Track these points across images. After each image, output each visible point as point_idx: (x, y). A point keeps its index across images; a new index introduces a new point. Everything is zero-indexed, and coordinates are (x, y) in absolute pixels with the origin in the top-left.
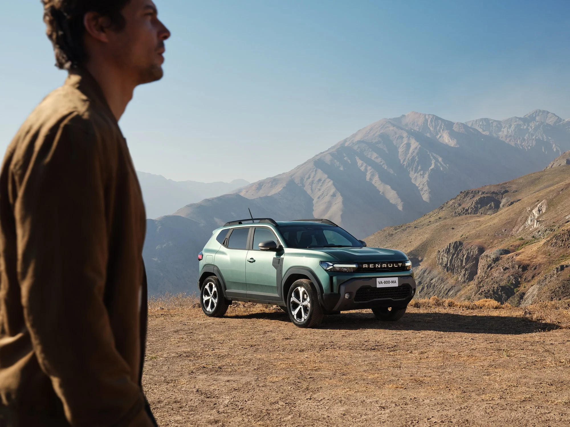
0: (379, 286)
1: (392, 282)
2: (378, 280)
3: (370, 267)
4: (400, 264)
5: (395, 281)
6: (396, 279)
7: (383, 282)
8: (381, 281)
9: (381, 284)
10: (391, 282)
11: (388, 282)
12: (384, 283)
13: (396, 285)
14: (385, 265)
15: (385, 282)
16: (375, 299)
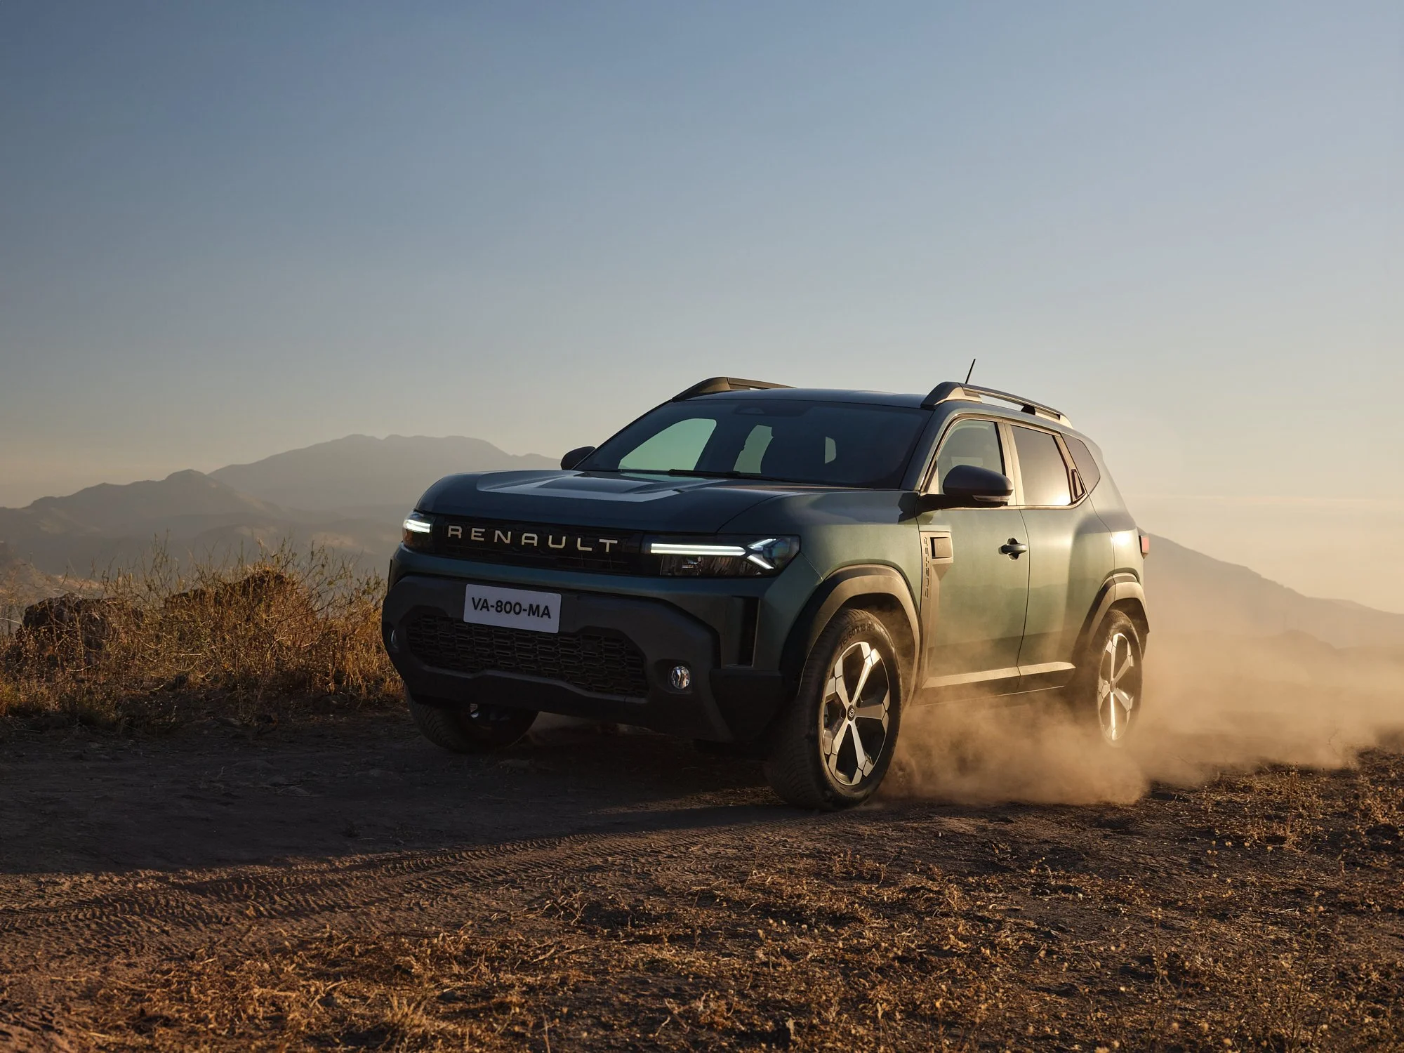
0: (471, 616)
1: (533, 610)
2: (473, 591)
3: (473, 538)
4: (608, 542)
5: (547, 608)
6: (553, 601)
7: (492, 602)
8: (485, 600)
9: (484, 610)
10: (527, 608)
11: (515, 608)
12: (494, 609)
13: (551, 625)
14: (533, 539)
15: (500, 607)
16: (490, 673)
